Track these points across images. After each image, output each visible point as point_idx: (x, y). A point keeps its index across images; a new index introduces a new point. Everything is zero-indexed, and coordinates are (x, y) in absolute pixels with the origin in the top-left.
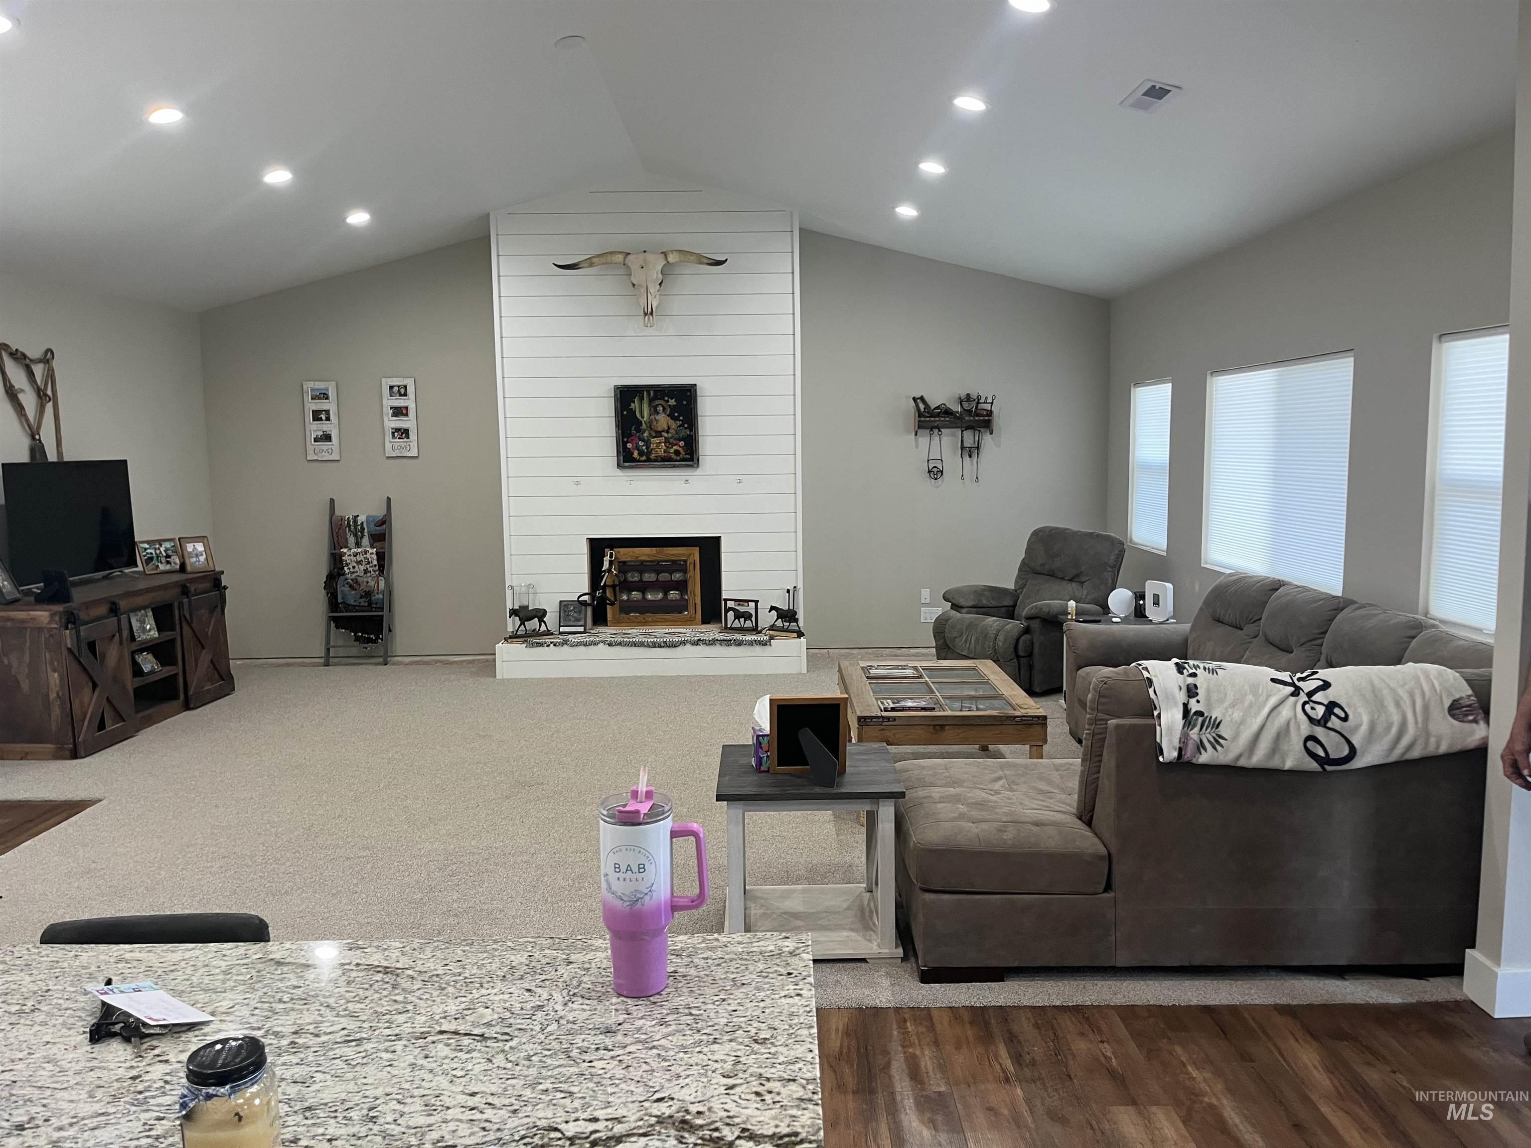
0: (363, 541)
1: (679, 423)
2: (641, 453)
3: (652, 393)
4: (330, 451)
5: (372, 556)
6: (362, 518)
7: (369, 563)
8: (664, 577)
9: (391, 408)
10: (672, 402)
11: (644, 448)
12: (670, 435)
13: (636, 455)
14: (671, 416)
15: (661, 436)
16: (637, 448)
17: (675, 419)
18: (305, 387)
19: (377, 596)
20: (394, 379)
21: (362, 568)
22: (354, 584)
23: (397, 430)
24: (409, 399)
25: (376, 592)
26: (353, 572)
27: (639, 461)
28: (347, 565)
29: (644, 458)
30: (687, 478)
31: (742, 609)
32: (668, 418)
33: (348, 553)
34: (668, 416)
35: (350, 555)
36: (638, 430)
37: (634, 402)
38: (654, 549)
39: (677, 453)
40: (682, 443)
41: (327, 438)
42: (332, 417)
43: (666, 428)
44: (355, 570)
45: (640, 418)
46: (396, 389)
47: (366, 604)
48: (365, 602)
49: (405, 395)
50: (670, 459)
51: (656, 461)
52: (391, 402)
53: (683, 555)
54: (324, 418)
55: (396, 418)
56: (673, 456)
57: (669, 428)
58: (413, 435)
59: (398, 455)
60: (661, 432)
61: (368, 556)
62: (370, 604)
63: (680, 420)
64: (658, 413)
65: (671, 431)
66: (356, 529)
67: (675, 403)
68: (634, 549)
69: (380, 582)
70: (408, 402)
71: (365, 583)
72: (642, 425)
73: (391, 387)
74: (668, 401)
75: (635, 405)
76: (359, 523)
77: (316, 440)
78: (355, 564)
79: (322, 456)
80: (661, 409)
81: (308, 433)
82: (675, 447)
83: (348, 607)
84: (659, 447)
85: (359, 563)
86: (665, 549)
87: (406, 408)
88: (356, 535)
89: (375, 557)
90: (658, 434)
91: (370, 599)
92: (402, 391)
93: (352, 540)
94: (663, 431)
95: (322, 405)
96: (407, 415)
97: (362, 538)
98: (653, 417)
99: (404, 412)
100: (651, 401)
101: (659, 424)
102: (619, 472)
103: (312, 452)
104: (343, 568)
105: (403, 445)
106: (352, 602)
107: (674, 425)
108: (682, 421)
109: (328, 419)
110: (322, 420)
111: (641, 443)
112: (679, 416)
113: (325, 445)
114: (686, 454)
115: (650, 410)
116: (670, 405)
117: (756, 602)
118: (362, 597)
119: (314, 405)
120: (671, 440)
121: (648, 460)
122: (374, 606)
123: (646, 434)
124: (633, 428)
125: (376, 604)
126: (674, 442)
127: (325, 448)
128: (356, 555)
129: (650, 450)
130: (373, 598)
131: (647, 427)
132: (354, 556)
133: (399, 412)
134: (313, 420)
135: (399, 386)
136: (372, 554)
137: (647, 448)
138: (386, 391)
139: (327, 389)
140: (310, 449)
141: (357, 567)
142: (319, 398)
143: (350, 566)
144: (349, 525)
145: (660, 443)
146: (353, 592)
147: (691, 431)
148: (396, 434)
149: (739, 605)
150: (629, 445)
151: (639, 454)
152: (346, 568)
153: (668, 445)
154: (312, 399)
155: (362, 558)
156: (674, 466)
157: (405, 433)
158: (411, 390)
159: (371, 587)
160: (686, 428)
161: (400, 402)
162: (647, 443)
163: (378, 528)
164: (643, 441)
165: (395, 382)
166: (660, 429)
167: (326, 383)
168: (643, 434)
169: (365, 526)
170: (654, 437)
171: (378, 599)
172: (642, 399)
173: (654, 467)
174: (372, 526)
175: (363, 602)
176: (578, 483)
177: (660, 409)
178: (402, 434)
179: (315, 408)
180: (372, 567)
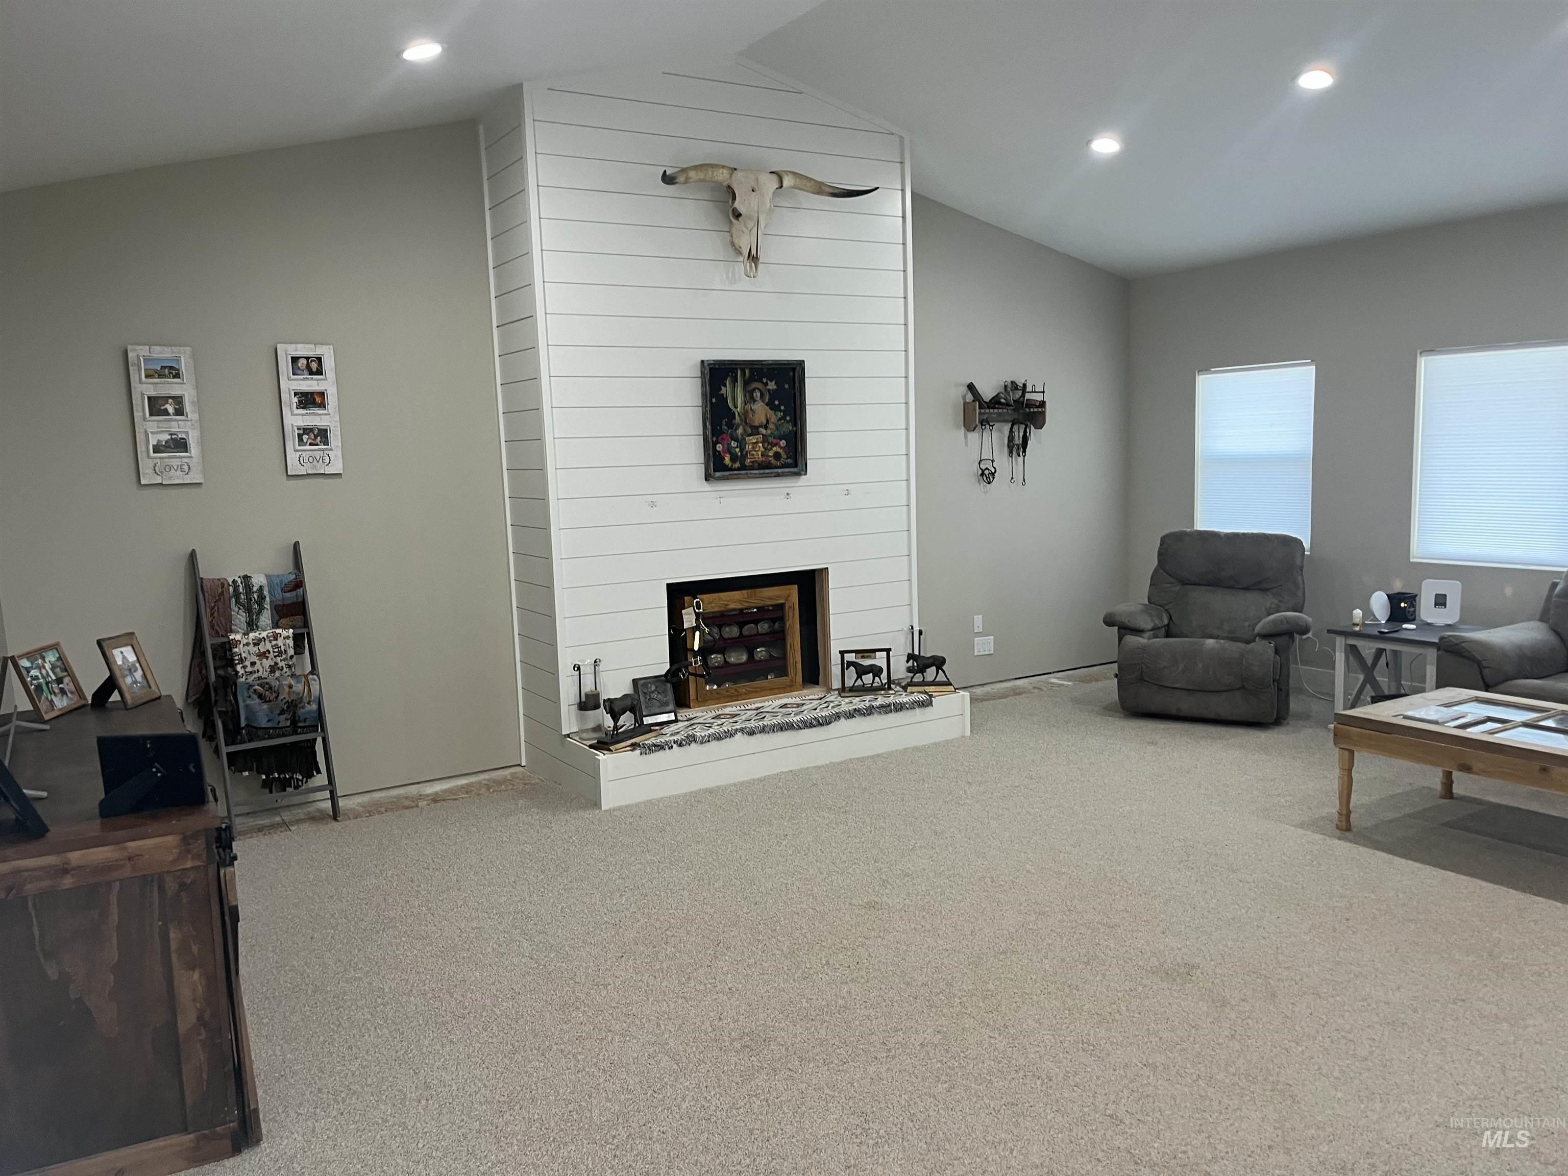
0: (262, 618)
1: (780, 414)
2: (734, 459)
3: (747, 371)
4: (186, 467)
5: (288, 641)
6: (258, 580)
7: (280, 653)
8: (749, 629)
9: (296, 394)
10: (772, 386)
11: (738, 450)
12: (769, 432)
13: (727, 460)
14: (770, 405)
15: (758, 434)
16: (729, 450)
17: (774, 408)
18: (130, 355)
19: (308, 707)
20: (300, 346)
21: (267, 663)
22: (267, 692)
23: (307, 430)
24: (326, 379)
25: (306, 700)
26: (251, 673)
27: (731, 469)
28: (241, 661)
29: (737, 465)
30: (787, 490)
31: (866, 662)
32: (767, 408)
33: (245, 641)
34: (767, 405)
35: (248, 644)
36: (731, 425)
37: (725, 386)
38: (745, 592)
39: (777, 456)
40: (783, 443)
41: (180, 445)
42: (188, 407)
43: (765, 422)
44: (255, 668)
45: (732, 408)
46: (302, 363)
47: (288, 723)
48: (287, 719)
49: (319, 372)
50: (769, 466)
51: (752, 468)
52: (293, 384)
53: (779, 597)
54: (171, 409)
55: (304, 411)
56: (773, 461)
57: (768, 422)
58: (335, 440)
59: (310, 472)
60: (757, 428)
61: (280, 642)
62: (294, 721)
63: (781, 411)
64: (754, 401)
65: (771, 426)
66: (249, 600)
67: (775, 387)
68: (722, 595)
69: (312, 682)
70: (326, 384)
71: (287, 689)
72: (735, 418)
73: (295, 360)
74: (766, 384)
75: (726, 390)
76: (255, 589)
77: (157, 449)
78: (255, 659)
79: (170, 478)
80: (759, 394)
81: (140, 437)
82: (774, 449)
83: (254, 732)
84: (755, 448)
85: (263, 655)
86: (758, 590)
87: (322, 394)
88: (249, 610)
89: (291, 642)
90: (755, 431)
91: (294, 713)
92: (314, 366)
93: (240, 618)
94: (761, 426)
95: (171, 388)
96: (322, 405)
97: (259, 612)
98: (748, 406)
99: (318, 400)
100: (746, 383)
101: (756, 416)
102: (707, 487)
103: (150, 471)
104: (233, 666)
105: (318, 455)
106: (263, 723)
107: (774, 417)
108: (783, 411)
109: (180, 412)
110: (168, 414)
111: (734, 444)
112: (779, 406)
113: (175, 459)
114: (788, 458)
115: (745, 396)
116: (769, 390)
117: (888, 651)
118: (282, 712)
119: (151, 386)
120: (771, 439)
121: (743, 467)
122: (300, 724)
123: (740, 431)
124: (724, 423)
125: (305, 720)
126: (775, 441)
127: (175, 463)
128: (257, 643)
129: (744, 453)
130: (300, 712)
131: (741, 420)
132: (255, 644)
133: (309, 400)
134: (151, 415)
135: (307, 358)
136: (288, 637)
137: (741, 451)
138: (285, 366)
139: (178, 360)
140: (146, 466)
141: (258, 662)
142: (161, 376)
143: (247, 663)
144: (237, 595)
145: (757, 443)
146: (265, 706)
147: (795, 425)
148: (305, 437)
149: (863, 657)
150: (719, 447)
151: (731, 460)
152: (239, 667)
153: (766, 445)
154: (147, 376)
155: (269, 646)
156: (778, 475)
157: (322, 435)
158: (328, 365)
159: (299, 694)
160: (788, 422)
161: (310, 384)
162: (742, 444)
163: (288, 595)
164: (736, 440)
165: (302, 350)
166: (756, 424)
167: (175, 349)
168: (736, 430)
169: (266, 593)
170: (750, 435)
171: (309, 712)
172: (735, 380)
173: (755, 477)
174: (279, 595)
175: (284, 721)
176: (653, 504)
177: (757, 394)
178: (316, 437)
179: (153, 393)
180: (284, 660)
